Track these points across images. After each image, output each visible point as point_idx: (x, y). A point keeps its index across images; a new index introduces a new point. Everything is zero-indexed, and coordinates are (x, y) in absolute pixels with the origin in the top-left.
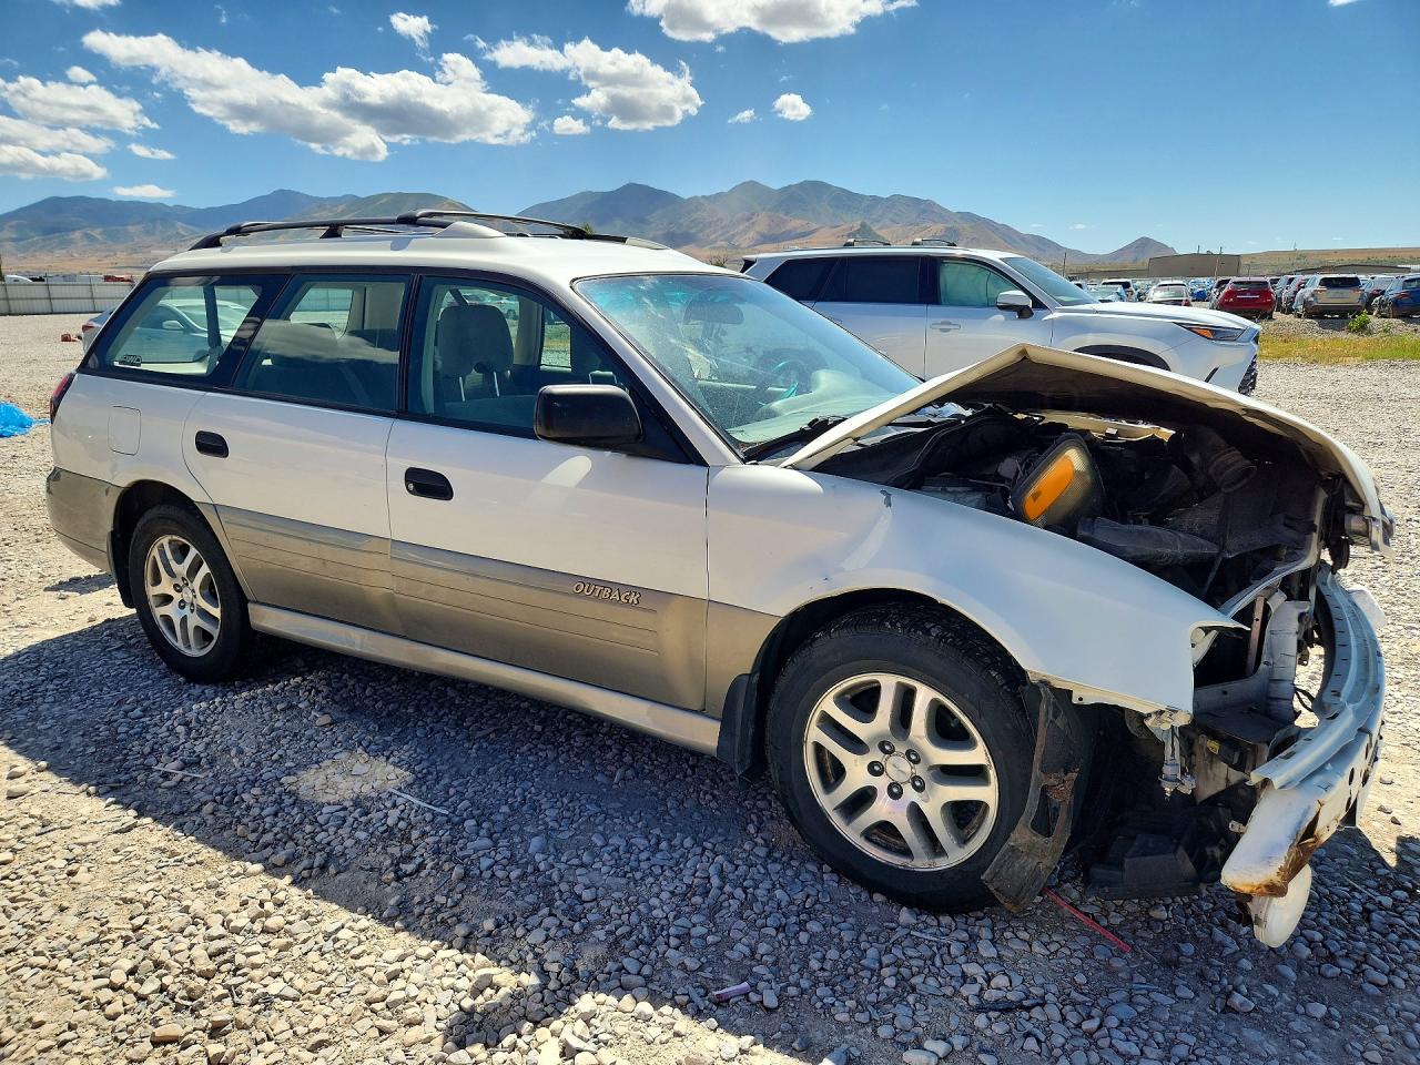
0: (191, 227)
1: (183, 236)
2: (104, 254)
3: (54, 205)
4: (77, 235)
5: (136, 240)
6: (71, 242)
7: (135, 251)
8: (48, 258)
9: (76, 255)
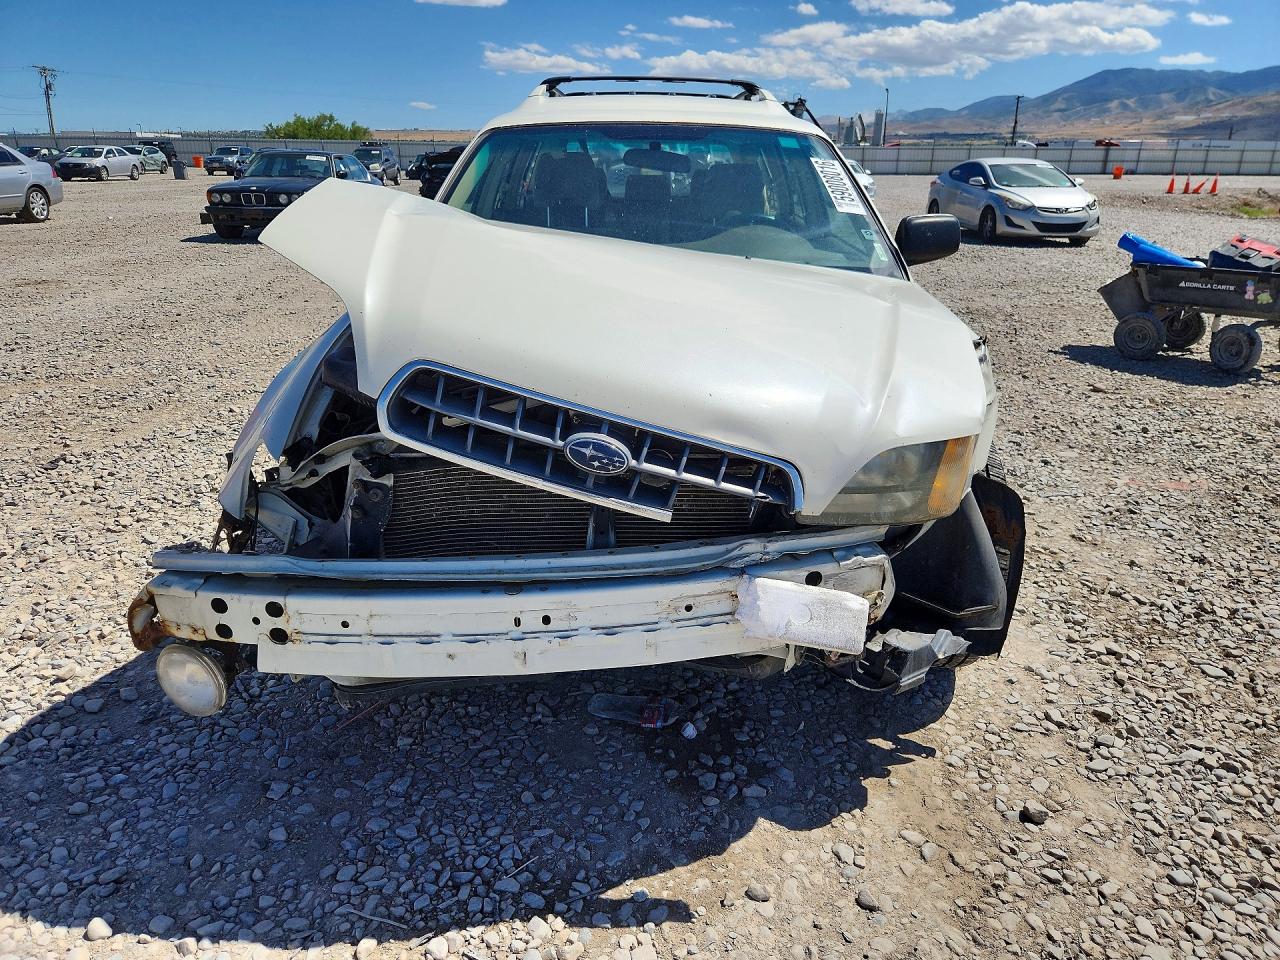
0: (1221, 92)
1: (1211, 101)
2: (1130, 121)
3: (1105, 77)
4: (1114, 104)
5: (1165, 107)
6: (1108, 110)
7: (1160, 117)
8: (1082, 126)
9: (1107, 122)
